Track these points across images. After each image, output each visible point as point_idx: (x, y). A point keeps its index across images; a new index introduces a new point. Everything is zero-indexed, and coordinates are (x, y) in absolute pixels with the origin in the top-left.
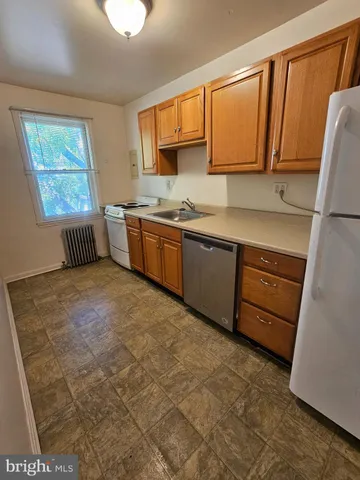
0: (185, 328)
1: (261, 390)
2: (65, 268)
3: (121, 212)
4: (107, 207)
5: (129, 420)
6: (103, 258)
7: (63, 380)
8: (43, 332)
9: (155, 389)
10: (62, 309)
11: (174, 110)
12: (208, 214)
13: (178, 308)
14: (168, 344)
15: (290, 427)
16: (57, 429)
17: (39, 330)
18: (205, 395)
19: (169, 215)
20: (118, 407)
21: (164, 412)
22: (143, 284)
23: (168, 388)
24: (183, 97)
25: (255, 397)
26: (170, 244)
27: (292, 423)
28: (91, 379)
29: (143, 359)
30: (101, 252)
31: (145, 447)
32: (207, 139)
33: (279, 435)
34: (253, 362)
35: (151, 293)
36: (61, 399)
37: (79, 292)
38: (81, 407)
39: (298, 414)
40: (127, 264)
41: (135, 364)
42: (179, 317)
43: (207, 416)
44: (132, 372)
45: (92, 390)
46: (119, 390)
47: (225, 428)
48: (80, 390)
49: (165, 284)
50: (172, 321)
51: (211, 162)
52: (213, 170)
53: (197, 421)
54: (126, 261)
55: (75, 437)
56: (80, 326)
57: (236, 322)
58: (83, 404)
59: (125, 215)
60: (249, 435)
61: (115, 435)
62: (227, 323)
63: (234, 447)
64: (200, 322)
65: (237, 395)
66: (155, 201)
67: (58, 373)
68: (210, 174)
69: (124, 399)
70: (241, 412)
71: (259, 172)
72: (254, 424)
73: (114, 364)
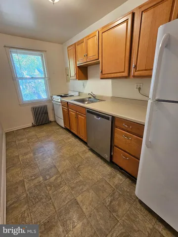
0: (86, 158)
1: (121, 193)
2: (33, 126)
3: (59, 99)
4: (54, 96)
5: (50, 203)
6: (52, 122)
7: (23, 181)
8: (18, 157)
9: (66, 188)
10: (29, 146)
11: (84, 44)
12: (102, 100)
13: (85, 148)
14: (77, 166)
15: (133, 214)
16: (16, 205)
17: (16, 156)
18: (91, 194)
19: (83, 101)
20: (47, 196)
21: (69, 200)
22: (70, 135)
23: (73, 188)
24: (88, 37)
25: (117, 197)
26: (81, 115)
27: (134, 212)
28: (36, 181)
29: (63, 173)
30: (51, 119)
31: (56, 218)
32: (100, 60)
33: (126, 218)
34: (119, 178)
35: (73, 140)
36: (20, 190)
37: (38, 138)
38: (29, 195)
39: (138, 208)
40: (63, 125)
41: (58, 175)
42: (85, 152)
43: (90, 204)
44: (56, 179)
45: (36, 186)
46: (48, 188)
47: (98, 212)
48: (30, 186)
49: (79, 136)
50: (81, 154)
51: (102, 72)
52: (103, 77)
53: (84, 206)
54: (62, 123)
55: (23, 209)
56: (36, 155)
57: (111, 157)
58: (30, 193)
59: (61, 100)
60: (110, 217)
61: (42, 211)
62: (107, 157)
63: (101, 222)
64: (94, 156)
65: (108, 195)
66: (77, 94)
67: (21, 177)
68: (102, 79)
69: (50, 192)
70: (108, 204)
71: (126, 77)
72: (114, 211)
73: (48, 174)
